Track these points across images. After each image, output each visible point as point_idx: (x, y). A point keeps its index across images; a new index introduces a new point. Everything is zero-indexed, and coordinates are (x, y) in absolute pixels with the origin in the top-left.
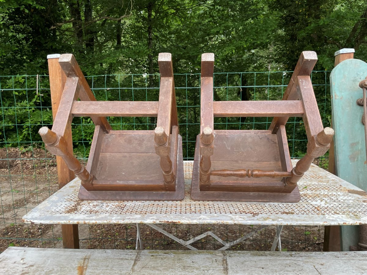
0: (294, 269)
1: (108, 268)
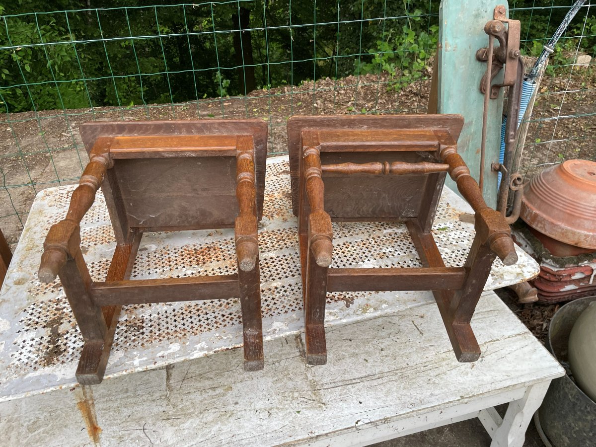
0: (389, 332)
1: (129, 394)
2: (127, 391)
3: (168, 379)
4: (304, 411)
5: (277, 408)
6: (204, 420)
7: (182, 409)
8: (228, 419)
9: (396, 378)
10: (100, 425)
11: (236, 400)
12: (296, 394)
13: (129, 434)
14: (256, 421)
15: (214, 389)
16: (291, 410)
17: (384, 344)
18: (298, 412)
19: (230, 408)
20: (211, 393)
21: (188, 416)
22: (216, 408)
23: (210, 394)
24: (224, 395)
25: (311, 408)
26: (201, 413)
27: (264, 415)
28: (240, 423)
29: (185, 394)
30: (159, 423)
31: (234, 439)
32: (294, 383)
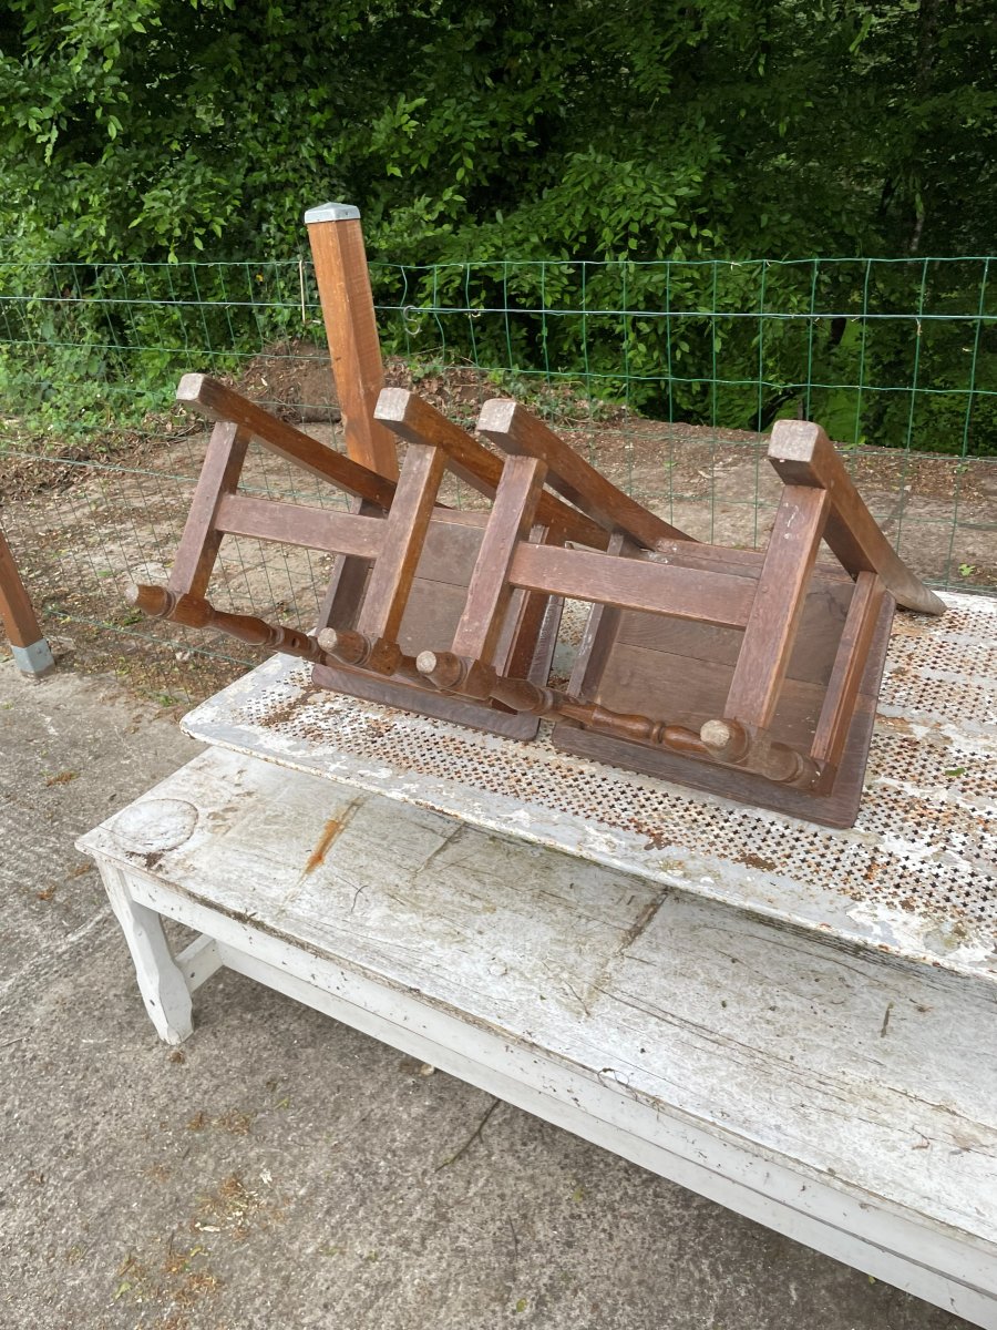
0: (821, 991)
1: (383, 842)
2: (384, 839)
3: (438, 852)
4: (551, 1002)
5: (522, 974)
6: (426, 926)
7: (417, 897)
8: (451, 943)
9: (746, 1061)
10: (326, 859)
11: (484, 927)
12: (565, 975)
13: (343, 886)
14: (480, 969)
15: (474, 897)
16: (535, 989)
17: (787, 1003)
18: (542, 998)
19: (469, 933)
20: (466, 900)
21: (415, 908)
22: (452, 921)
23: (463, 900)
24: (478, 913)
25: (567, 1006)
26: (431, 915)
27: (497, 969)
28: (460, 957)
29: (437, 882)
30: (379, 896)
31: (434, 971)
32: (579, 959)
